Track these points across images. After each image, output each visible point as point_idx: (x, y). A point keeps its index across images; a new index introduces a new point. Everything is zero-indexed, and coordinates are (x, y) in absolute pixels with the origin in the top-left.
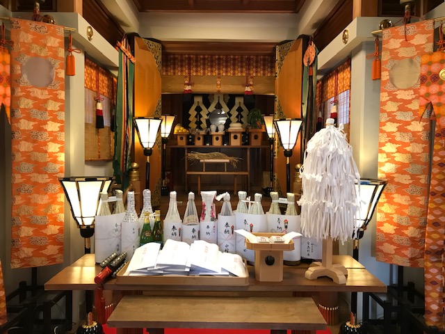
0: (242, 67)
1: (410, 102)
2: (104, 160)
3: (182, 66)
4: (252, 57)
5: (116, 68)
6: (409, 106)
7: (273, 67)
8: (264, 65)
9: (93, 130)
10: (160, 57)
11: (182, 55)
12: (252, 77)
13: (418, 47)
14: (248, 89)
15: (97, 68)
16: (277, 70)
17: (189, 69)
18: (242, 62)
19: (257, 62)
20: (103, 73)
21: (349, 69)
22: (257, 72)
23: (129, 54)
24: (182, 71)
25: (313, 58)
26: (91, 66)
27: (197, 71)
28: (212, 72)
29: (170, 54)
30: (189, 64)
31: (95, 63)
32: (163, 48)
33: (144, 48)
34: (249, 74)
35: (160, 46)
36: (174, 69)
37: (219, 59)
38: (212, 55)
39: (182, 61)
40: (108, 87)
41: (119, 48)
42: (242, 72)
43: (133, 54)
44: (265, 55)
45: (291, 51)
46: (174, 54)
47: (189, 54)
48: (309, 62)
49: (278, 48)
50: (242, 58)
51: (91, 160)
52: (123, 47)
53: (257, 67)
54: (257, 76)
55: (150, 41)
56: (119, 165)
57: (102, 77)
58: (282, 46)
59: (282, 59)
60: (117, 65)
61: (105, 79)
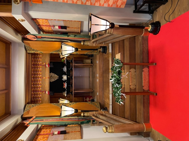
0: (37, 68)
2: (80, 129)
3: (37, 94)
4: (33, 63)
5: (38, 125)
7: (37, 54)
8: (36, 58)
9: (67, 135)
10: (33, 105)
11: (32, 95)
12: (42, 63)
14: (47, 66)
15: (38, 135)
16: (39, 52)
17: (38, 91)
18: (35, 68)
19: (35, 61)
20: (40, 132)
21: (38, 20)
22: (40, 61)
23: (31, 119)
24: (39, 94)
25: (32, 36)
26: (37, 138)
28: (40, 81)
29: (31, 100)
30: (36, 91)
31: (35, 136)
33: (28, 112)
34: (41, 64)
35: (27, 105)
36: (38, 98)
37: (34, 78)
38: (32, 81)
39: (35, 94)
40: (47, 129)
41: (28, 124)
42: (40, 68)
43: (31, 117)
44: (32, 58)
45: (30, 46)
46: (31, 98)
47: (31, 91)
48: (35, 38)
49: (28, 52)
50: (33, 68)
51: (81, 135)
52: (28, 122)
53: (37, 61)
54: (42, 61)
55: (26, 109)
56: (82, 122)
57: (42, 133)
58: (27, 50)
59: (34, 50)
60: (36, 125)
61: (43, 130)
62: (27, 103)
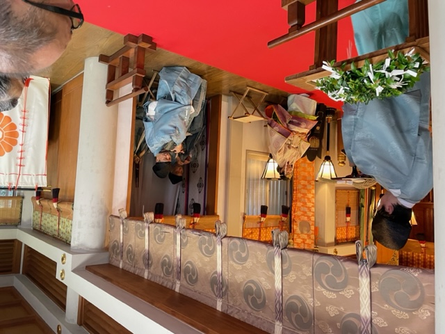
1: (302, 215)
6: (302, 213)
8: (413, 260)
12: (422, 253)
13: (299, 238)
14: (423, 245)
19: (418, 264)
22: (419, 256)
34: (424, 255)
53: (418, 260)
54: (418, 253)
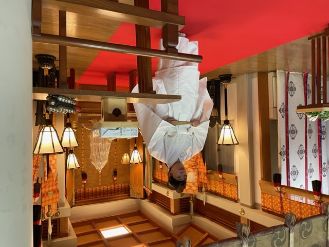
0: (88, 193)
3: (118, 189)
4: (83, 198)
5: (153, 182)
7: (76, 193)
10: (131, 191)
11: (118, 194)
12: (83, 188)
15: (162, 181)
16: (74, 193)
17: (115, 188)
18: (88, 195)
19: (80, 196)
22: (80, 191)
23: (147, 189)
24: (118, 186)
26: (165, 182)
27: (111, 187)
28: (104, 188)
29: (125, 193)
30: (115, 190)
32: (129, 195)
33: (138, 194)
34: (85, 189)
35: (131, 196)
36: (122, 187)
37: (100, 195)
38: (104, 196)
39: (118, 191)
40: (156, 175)
42: (88, 190)
43: (144, 190)
46: (122, 194)
47: (115, 195)
49: (74, 204)
50: (88, 197)
52: (150, 191)
53: (80, 194)
54: (80, 189)
55: (136, 197)
57: (160, 178)
59: (72, 199)
60: (152, 184)
61: (157, 177)
62: (129, 197)
